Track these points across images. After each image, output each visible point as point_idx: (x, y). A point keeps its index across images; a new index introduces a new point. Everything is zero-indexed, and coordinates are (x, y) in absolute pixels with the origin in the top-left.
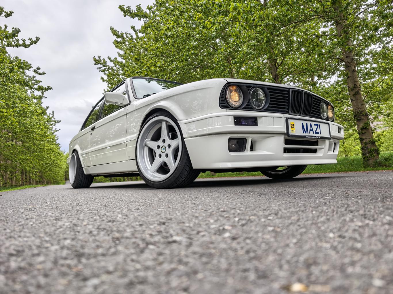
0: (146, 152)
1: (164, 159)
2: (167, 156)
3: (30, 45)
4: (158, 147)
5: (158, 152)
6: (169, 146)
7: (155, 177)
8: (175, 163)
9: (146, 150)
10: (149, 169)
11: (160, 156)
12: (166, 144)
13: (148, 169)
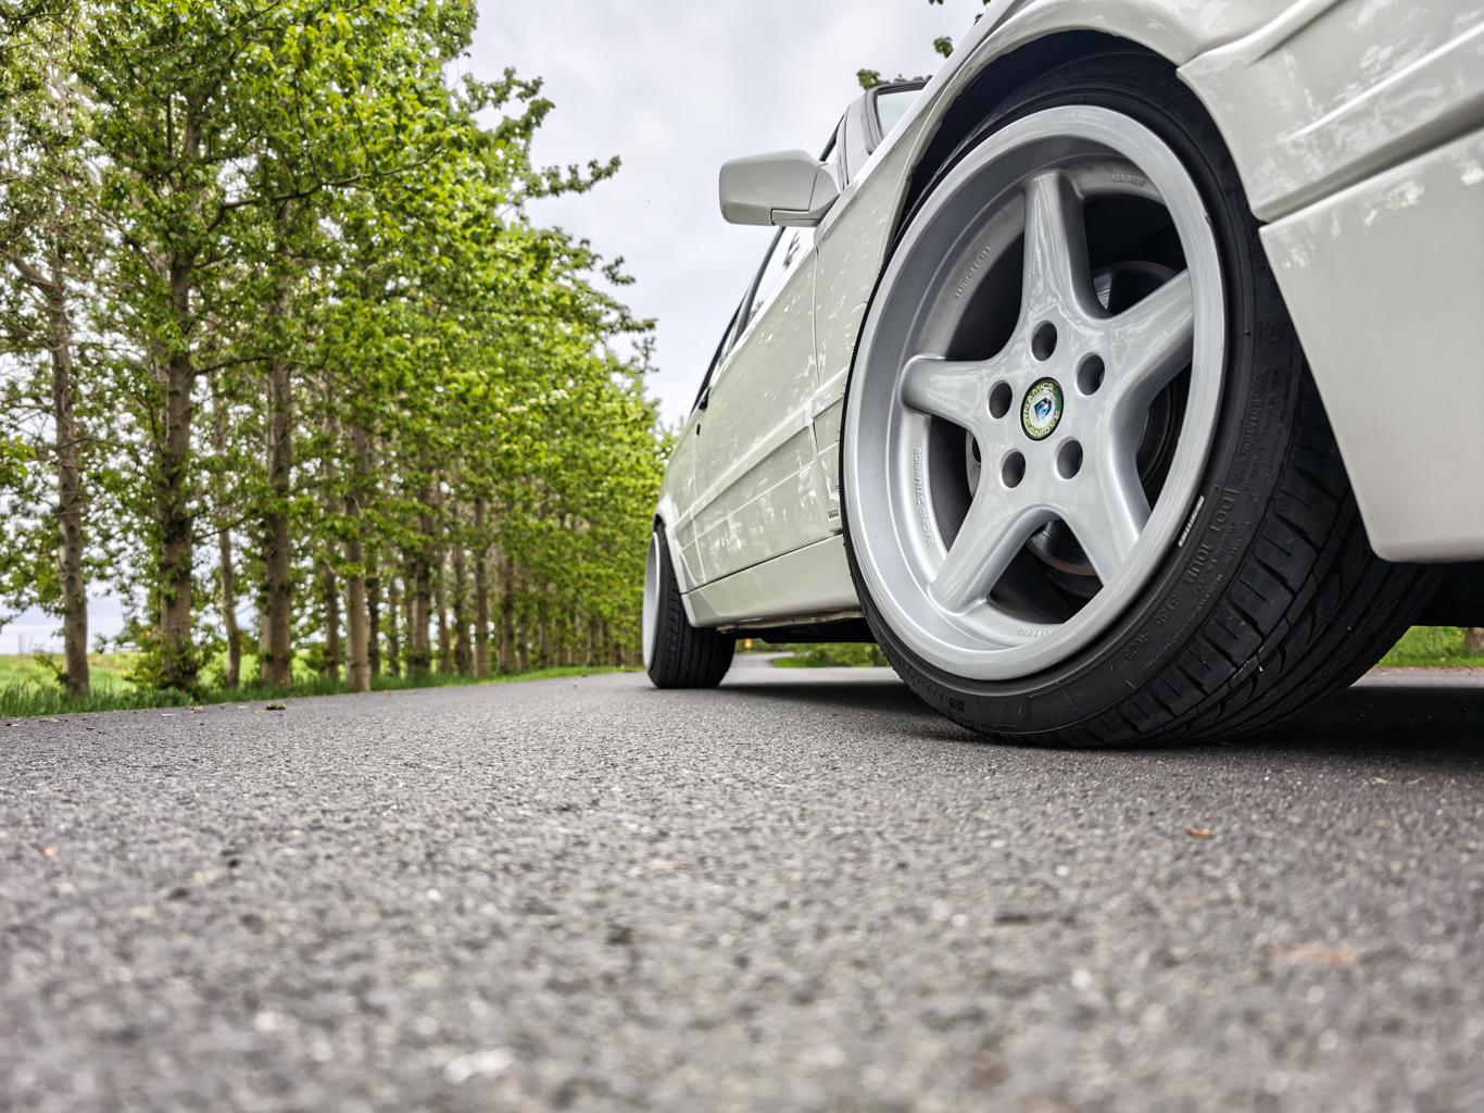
0: (914, 454)
1: (1046, 489)
2: (1072, 458)
3: (592, 182)
4: (1001, 399)
5: (995, 439)
6: (1093, 373)
7: (974, 638)
8: (1143, 517)
9: (914, 442)
10: (931, 575)
11: (1015, 468)
12: (1064, 366)
13: (924, 582)
